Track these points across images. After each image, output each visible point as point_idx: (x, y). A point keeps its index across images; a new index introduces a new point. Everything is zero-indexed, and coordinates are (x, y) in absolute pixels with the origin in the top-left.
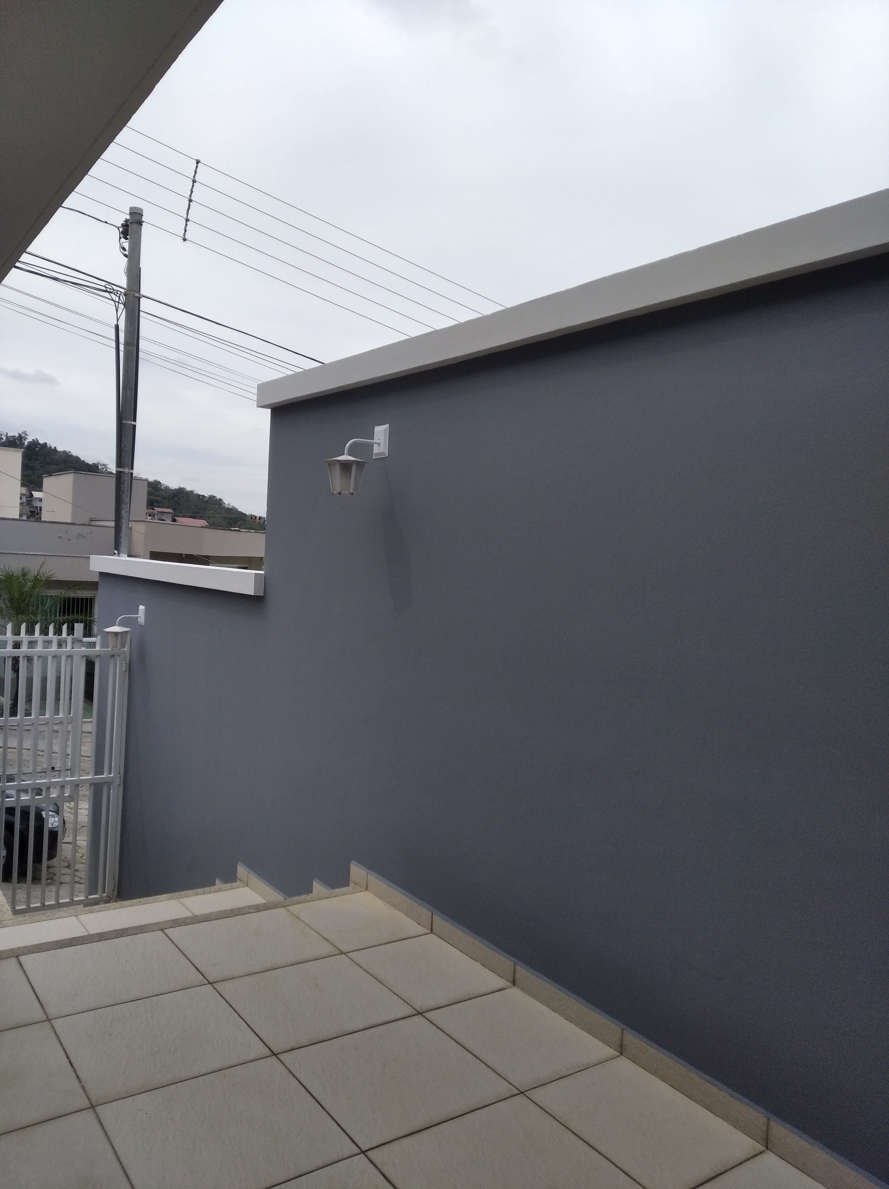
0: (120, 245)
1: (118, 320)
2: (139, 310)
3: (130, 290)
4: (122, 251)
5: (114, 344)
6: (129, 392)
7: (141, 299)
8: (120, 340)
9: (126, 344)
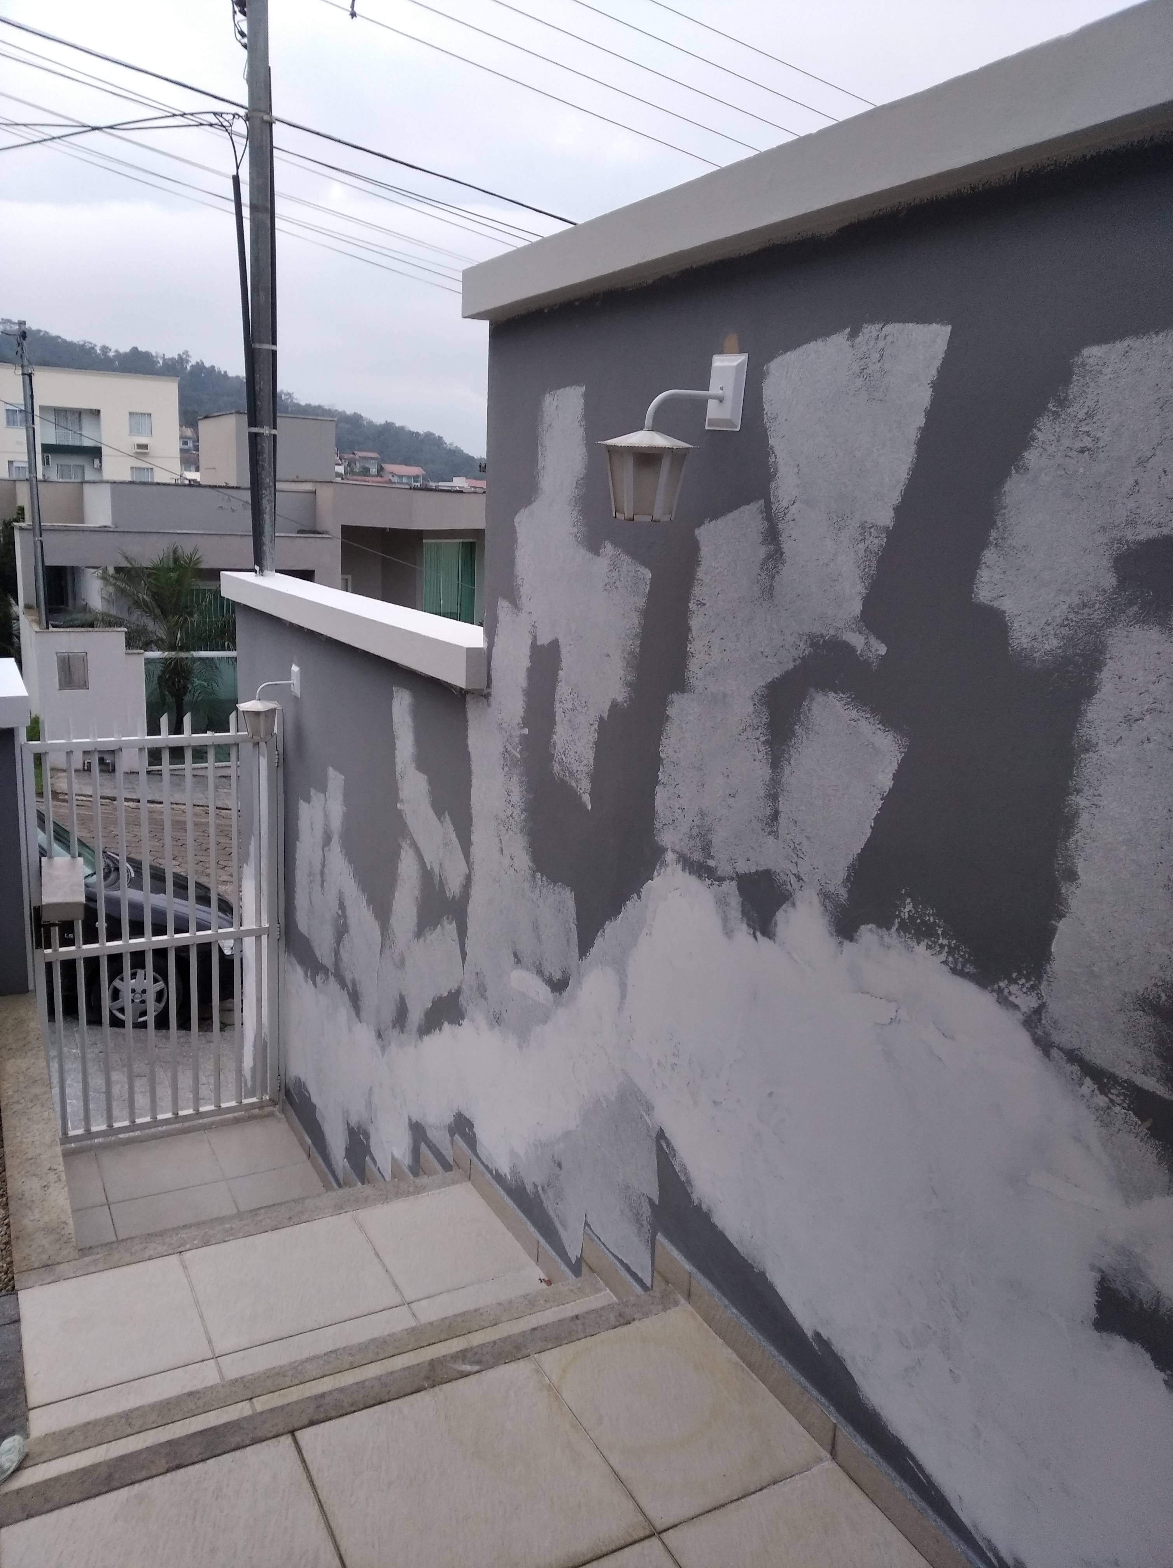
0: (235, 25)
1: (238, 167)
2: (272, 147)
3: (254, 110)
4: (239, 37)
5: (232, 207)
6: (261, 294)
7: (273, 125)
8: (243, 201)
9: (253, 208)
